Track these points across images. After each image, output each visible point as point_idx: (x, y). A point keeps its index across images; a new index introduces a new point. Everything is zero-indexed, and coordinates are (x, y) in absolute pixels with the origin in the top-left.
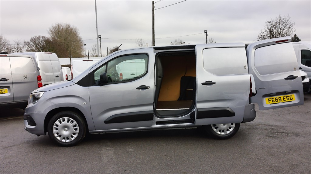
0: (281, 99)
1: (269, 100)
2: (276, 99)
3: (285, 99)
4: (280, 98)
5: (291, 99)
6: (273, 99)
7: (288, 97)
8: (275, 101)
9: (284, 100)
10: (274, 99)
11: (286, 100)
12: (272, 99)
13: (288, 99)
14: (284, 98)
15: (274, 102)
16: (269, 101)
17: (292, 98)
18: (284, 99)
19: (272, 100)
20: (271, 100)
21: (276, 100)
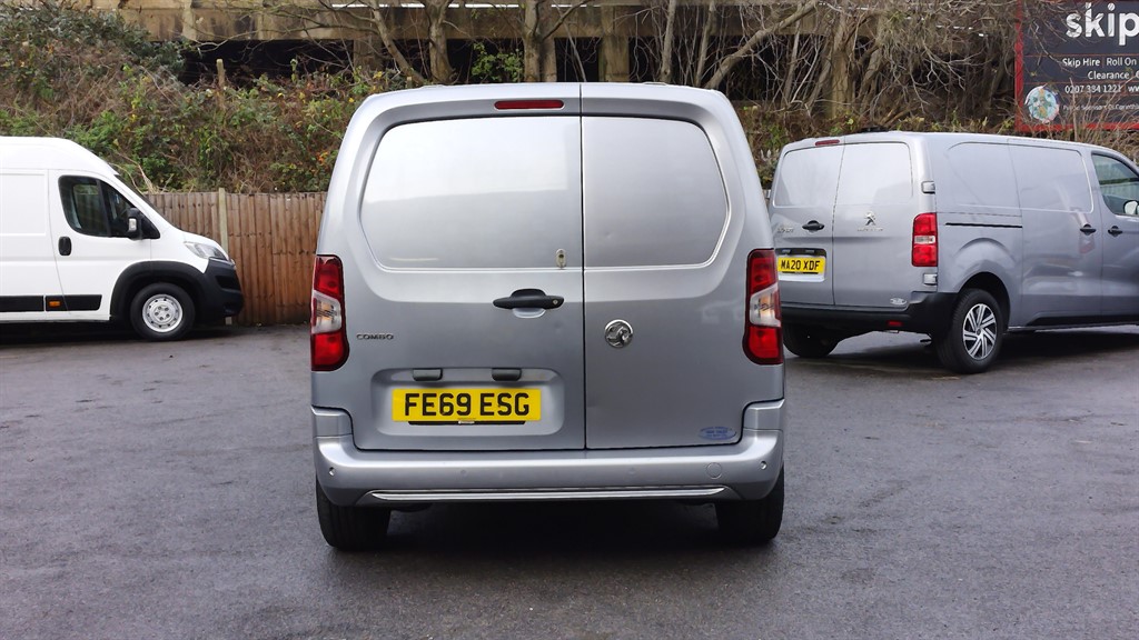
0: (468, 405)
1: (412, 400)
2: (446, 400)
3: (487, 409)
4: (464, 400)
5: (522, 409)
6: (429, 400)
7: (504, 400)
8: (436, 408)
9: (483, 413)
10: (436, 401)
11: (492, 414)
12: (425, 396)
13: (505, 409)
14: (487, 400)
15: (434, 414)
16: (408, 405)
17: (526, 407)
18: (483, 404)
19: (425, 404)
20: (419, 401)
21: (443, 404)
